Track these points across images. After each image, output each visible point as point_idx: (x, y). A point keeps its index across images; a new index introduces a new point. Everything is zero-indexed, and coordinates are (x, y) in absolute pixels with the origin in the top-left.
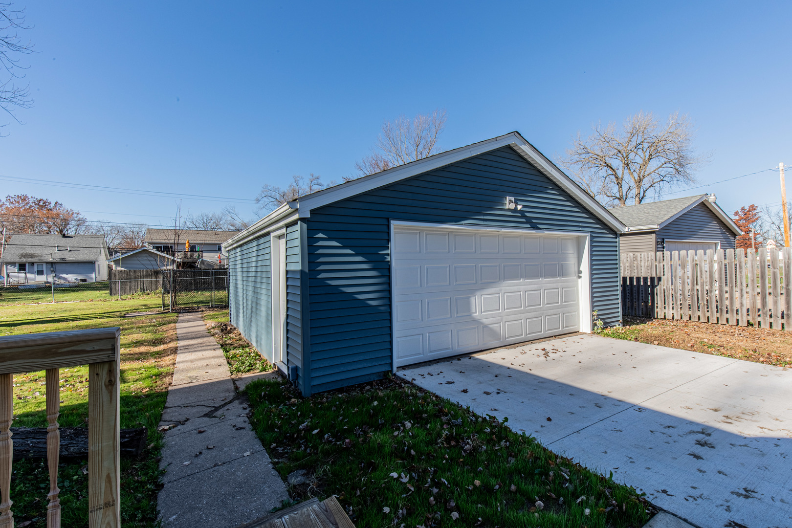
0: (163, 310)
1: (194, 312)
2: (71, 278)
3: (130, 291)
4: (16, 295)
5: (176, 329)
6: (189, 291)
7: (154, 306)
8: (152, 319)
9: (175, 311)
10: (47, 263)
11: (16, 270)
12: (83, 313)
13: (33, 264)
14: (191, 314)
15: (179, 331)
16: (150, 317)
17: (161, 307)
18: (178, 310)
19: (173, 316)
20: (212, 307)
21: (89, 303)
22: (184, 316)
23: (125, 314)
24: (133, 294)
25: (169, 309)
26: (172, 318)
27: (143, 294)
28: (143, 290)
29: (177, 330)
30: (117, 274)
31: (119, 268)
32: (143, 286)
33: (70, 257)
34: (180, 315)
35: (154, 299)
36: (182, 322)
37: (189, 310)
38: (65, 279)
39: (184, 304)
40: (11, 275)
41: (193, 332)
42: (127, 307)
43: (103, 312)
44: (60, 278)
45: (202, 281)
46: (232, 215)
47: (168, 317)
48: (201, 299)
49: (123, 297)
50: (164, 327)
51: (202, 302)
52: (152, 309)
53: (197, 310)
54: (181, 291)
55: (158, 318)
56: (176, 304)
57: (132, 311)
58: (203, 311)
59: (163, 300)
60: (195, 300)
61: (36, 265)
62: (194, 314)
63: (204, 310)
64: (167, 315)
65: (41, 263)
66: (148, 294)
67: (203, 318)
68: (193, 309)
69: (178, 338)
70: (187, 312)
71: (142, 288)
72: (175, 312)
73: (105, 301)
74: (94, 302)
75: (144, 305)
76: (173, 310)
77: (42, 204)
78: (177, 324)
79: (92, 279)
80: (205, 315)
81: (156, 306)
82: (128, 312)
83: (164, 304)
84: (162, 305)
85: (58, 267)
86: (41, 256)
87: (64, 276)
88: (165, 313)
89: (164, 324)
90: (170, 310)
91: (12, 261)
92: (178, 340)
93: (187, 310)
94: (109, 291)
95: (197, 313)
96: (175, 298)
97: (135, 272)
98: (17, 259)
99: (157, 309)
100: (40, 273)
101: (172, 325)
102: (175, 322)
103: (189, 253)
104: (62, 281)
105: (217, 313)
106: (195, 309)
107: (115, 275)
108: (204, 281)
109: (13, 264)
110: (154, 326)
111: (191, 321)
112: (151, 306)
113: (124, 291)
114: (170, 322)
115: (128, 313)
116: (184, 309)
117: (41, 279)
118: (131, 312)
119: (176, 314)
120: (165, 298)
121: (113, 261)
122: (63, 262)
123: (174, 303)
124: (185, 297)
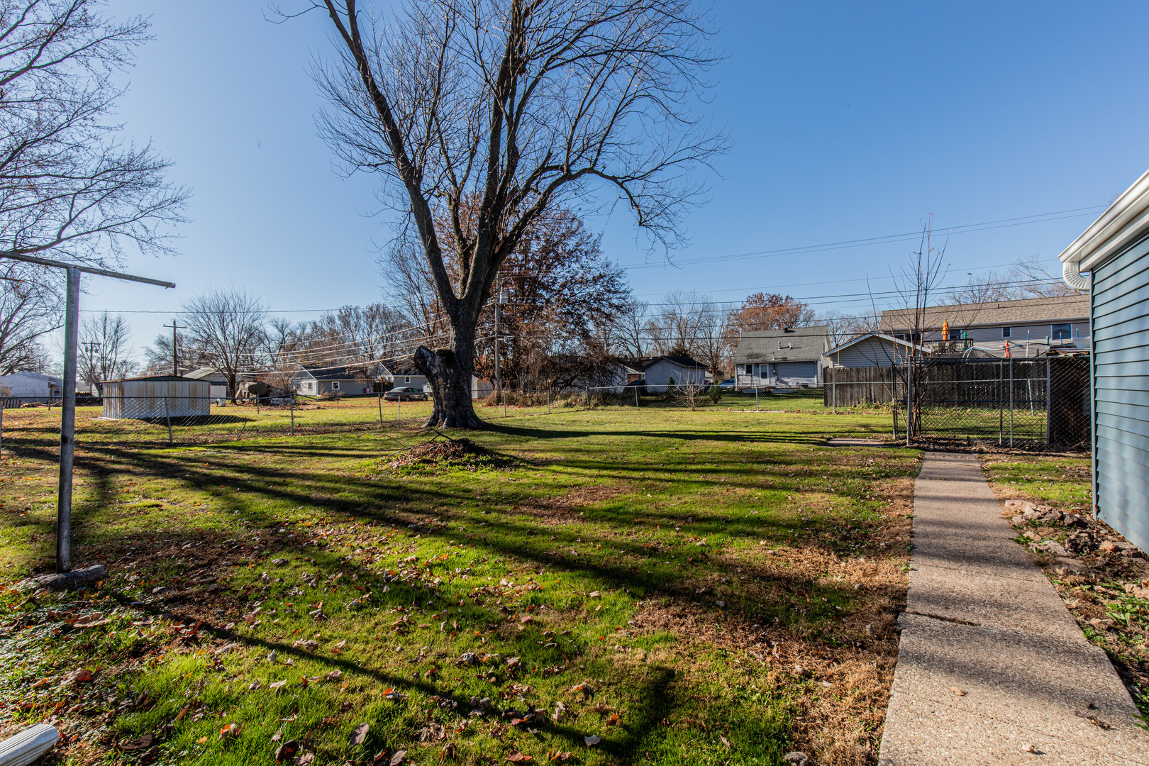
0: (894, 438)
1: (958, 451)
2: (792, 382)
3: (851, 401)
4: (735, 400)
5: (911, 497)
6: (948, 406)
7: (880, 429)
8: (868, 457)
9: (916, 445)
10: (771, 364)
11: (744, 373)
12: (778, 430)
13: (757, 365)
14: (951, 456)
15: (922, 510)
16: (865, 451)
17: (892, 432)
18: (924, 442)
19: (911, 457)
20: (1005, 444)
21: (795, 415)
22: (935, 460)
23: (829, 439)
24: (855, 406)
25: (906, 438)
26: (908, 462)
27: (869, 407)
28: (870, 400)
29: (916, 503)
30: (833, 373)
31: (838, 366)
32: (870, 394)
33: (792, 356)
34: (928, 455)
35: (882, 417)
36: (931, 476)
37: (950, 446)
38: (786, 383)
39: (937, 430)
40: (740, 377)
41: (962, 526)
42: (838, 427)
43: (801, 431)
44: (782, 382)
45: (973, 388)
46: (1033, 271)
47: (900, 457)
48: (973, 423)
49: (841, 410)
50: (886, 484)
51: (977, 430)
52: (875, 435)
53: (968, 448)
54: (930, 404)
55: (880, 457)
56: (920, 430)
57: (842, 434)
58: (981, 452)
59: (895, 419)
60: (960, 424)
61: (760, 366)
62: (959, 456)
63: (985, 449)
64: (900, 452)
65: (765, 363)
66: (877, 407)
67: (987, 475)
68: (958, 445)
69: (918, 541)
70: (943, 451)
71: (869, 396)
72: (917, 448)
73: (815, 413)
74: (800, 415)
75: (865, 426)
76: (914, 442)
77: (775, 300)
78: (918, 483)
79: (814, 383)
80: (990, 463)
81: (884, 429)
82: (835, 435)
83: (896, 427)
84: (892, 429)
85: (781, 369)
86: (765, 356)
87: (785, 379)
88: (898, 445)
89: (887, 476)
90: (907, 441)
91: (742, 362)
92: (911, 550)
93: (942, 444)
94: (823, 400)
95: (968, 457)
96: (918, 418)
97: (858, 371)
98: (744, 360)
99: (885, 435)
100: (764, 376)
101: (905, 482)
102: (914, 473)
103: (947, 344)
104: (784, 386)
105: (1024, 465)
106: (962, 445)
107: (831, 376)
108: (978, 389)
109: (741, 365)
110: (865, 476)
111: (955, 480)
112: (875, 429)
113: (843, 401)
114: (901, 473)
115: (835, 437)
116: (936, 441)
117: (765, 382)
118: (841, 437)
119: (917, 453)
120: (899, 416)
121: (830, 356)
122: (785, 362)
123: (917, 428)
124: (938, 418)
